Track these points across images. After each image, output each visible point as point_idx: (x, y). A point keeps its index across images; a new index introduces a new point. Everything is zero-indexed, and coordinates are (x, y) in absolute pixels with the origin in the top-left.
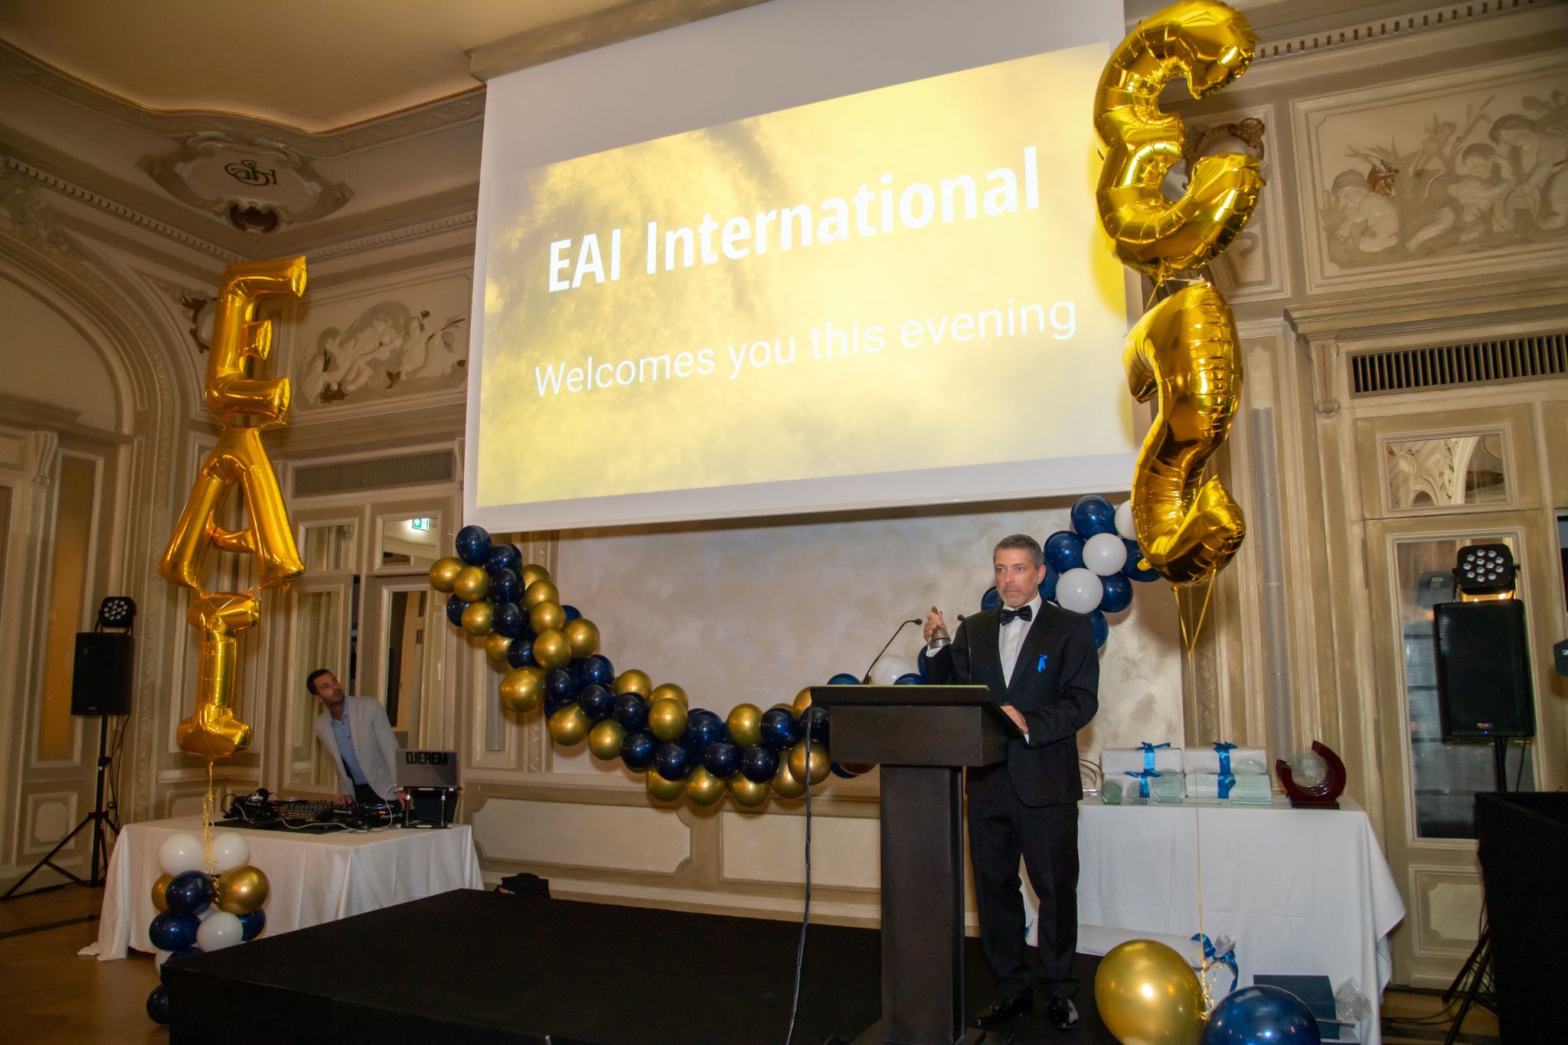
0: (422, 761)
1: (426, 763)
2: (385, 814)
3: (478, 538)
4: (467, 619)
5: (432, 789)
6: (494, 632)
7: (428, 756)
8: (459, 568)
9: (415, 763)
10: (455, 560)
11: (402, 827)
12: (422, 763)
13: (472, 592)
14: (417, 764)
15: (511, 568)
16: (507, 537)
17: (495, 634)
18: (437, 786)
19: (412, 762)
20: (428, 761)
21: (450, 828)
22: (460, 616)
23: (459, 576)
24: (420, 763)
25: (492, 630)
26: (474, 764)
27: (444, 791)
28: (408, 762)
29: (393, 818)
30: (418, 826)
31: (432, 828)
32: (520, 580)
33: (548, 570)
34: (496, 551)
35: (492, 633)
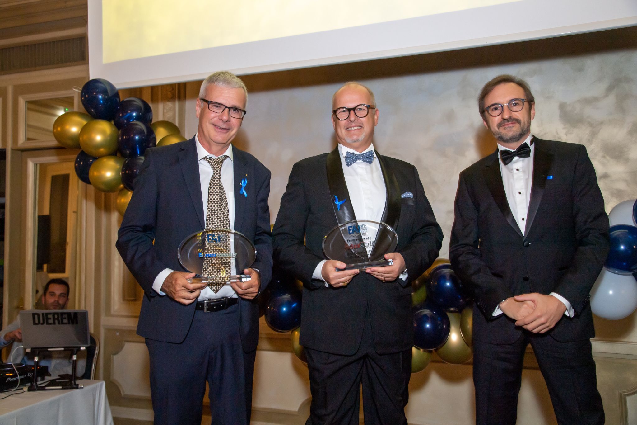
0: (51, 321)
1: (54, 323)
2: (11, 377)
3: (105, 92)
4: (95, 174)
5: (63, 349)
6: (125, 188)
7: (56, 316)
8: (85, 122)
9: (43, 324)
10: (80, 114)
11: (30, 390)
12: (51, 324)
13: (100, 145)
14: (45, 325)
15: (141, 121)
16: (136, 92)
17: (126, 190)
18: (66, 346)
19: (39, 323)
20: (56, 321)
21: (82, 388)
22: (88, 174)
23: (84, 129)
24: (48, 324)
25: (122, 186)
26: (112, 312)
27: (75, 350)
28: (35, 323)
29: (20, 379)
30: (47, 388)
31: (62, 389)
32: (151, 133)
33: (177, 125)
34: (125, 106)
35: (121, 190)
